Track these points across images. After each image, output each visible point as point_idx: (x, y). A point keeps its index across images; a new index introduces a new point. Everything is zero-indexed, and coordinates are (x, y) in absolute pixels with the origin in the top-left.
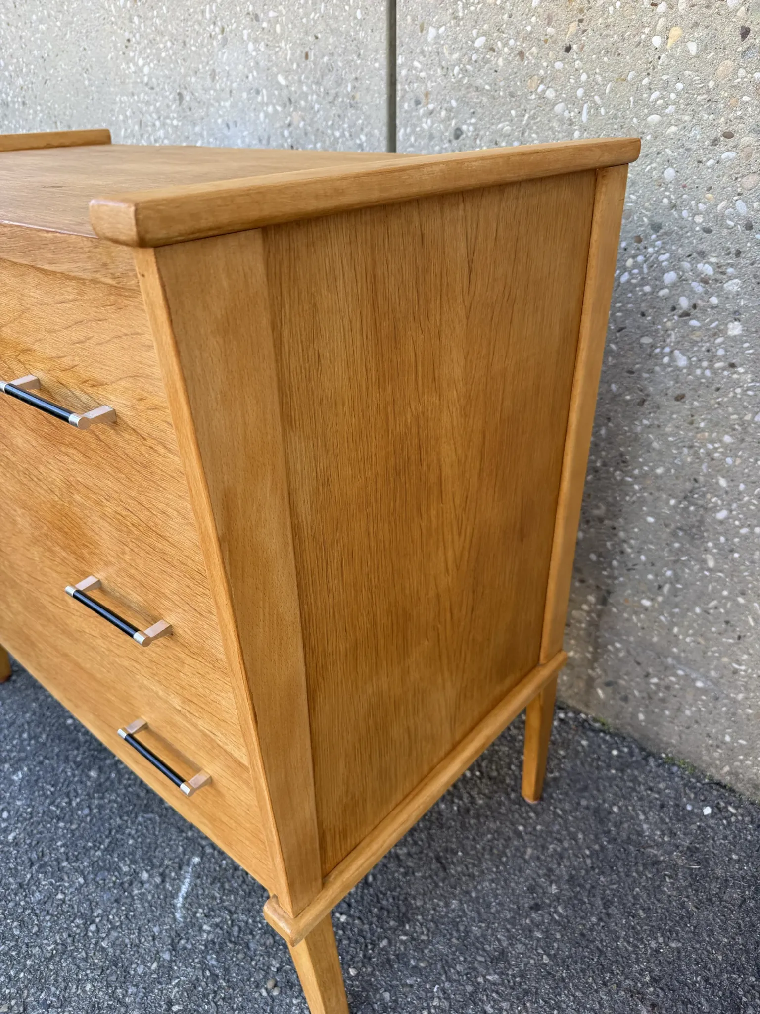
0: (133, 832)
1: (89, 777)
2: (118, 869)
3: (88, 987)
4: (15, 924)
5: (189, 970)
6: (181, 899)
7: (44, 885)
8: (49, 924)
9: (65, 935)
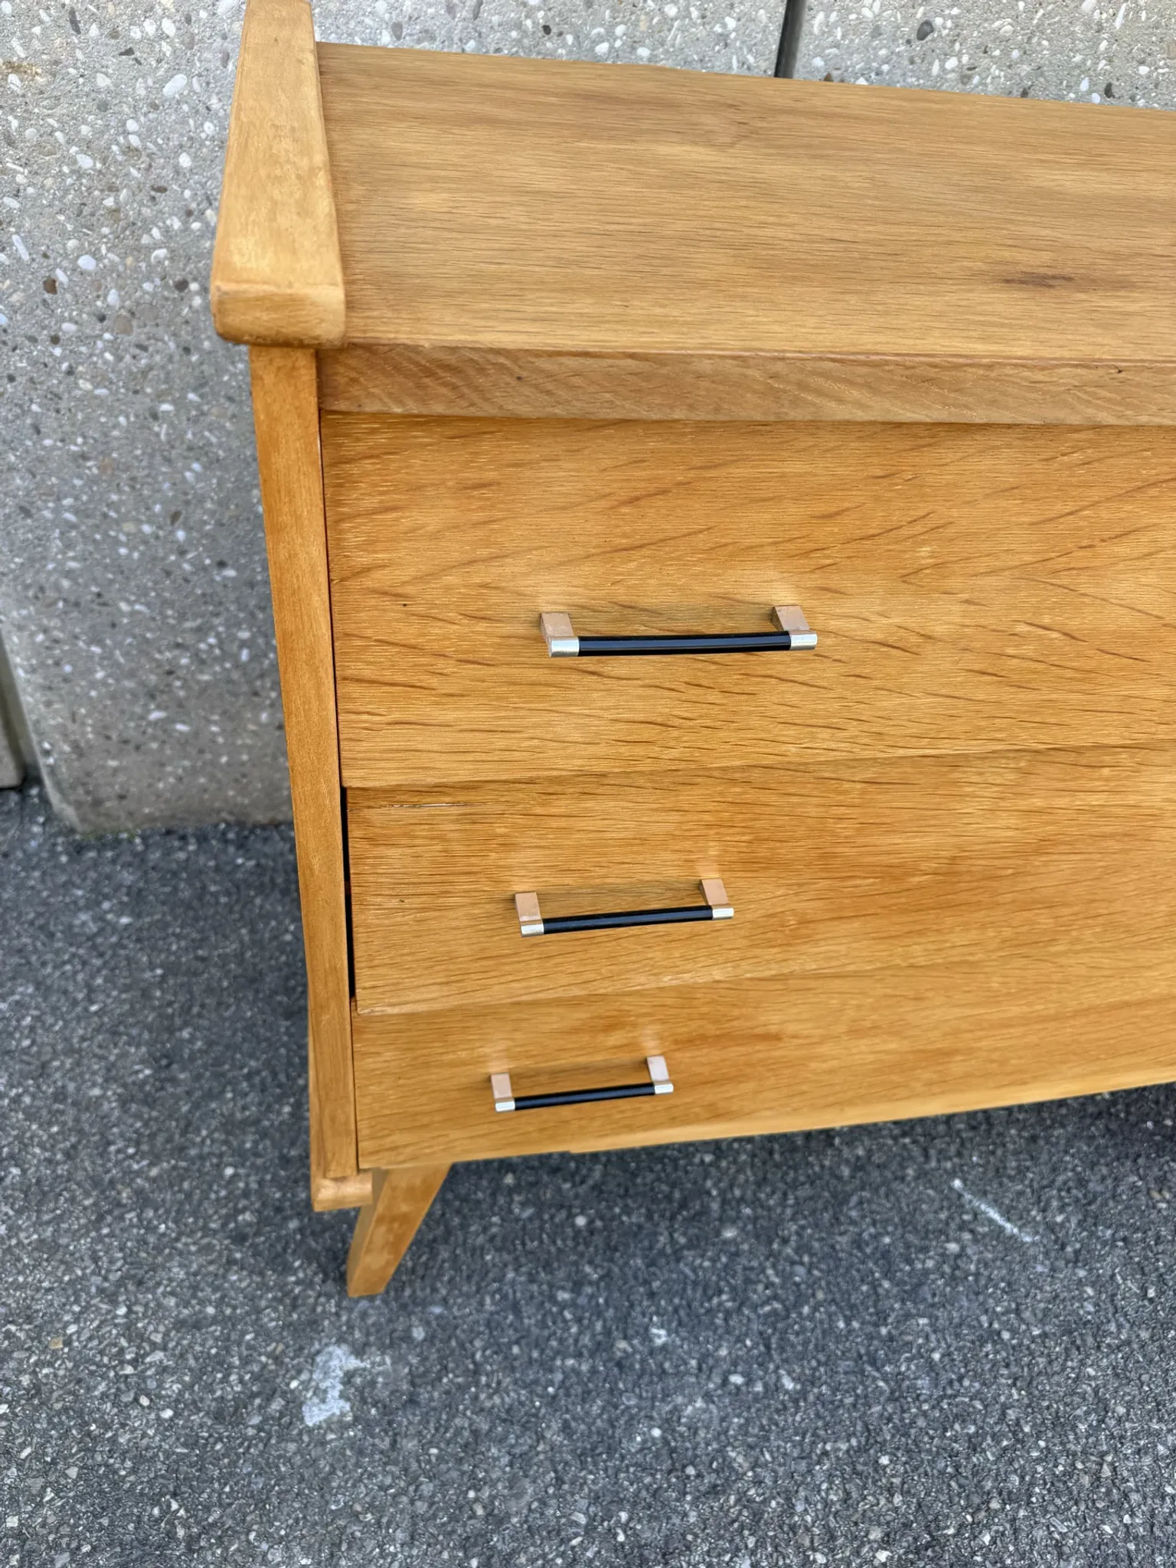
0: (872, 1230)
1: (734, 1241)
2: (926, 1272)
3: (1091, 1371)
4: (957, 1427)
5: (1109, 1259)
6: (1008, 1226)
7: (908, 1368)
8: (977, 1385)
9: (1005, 1372)
